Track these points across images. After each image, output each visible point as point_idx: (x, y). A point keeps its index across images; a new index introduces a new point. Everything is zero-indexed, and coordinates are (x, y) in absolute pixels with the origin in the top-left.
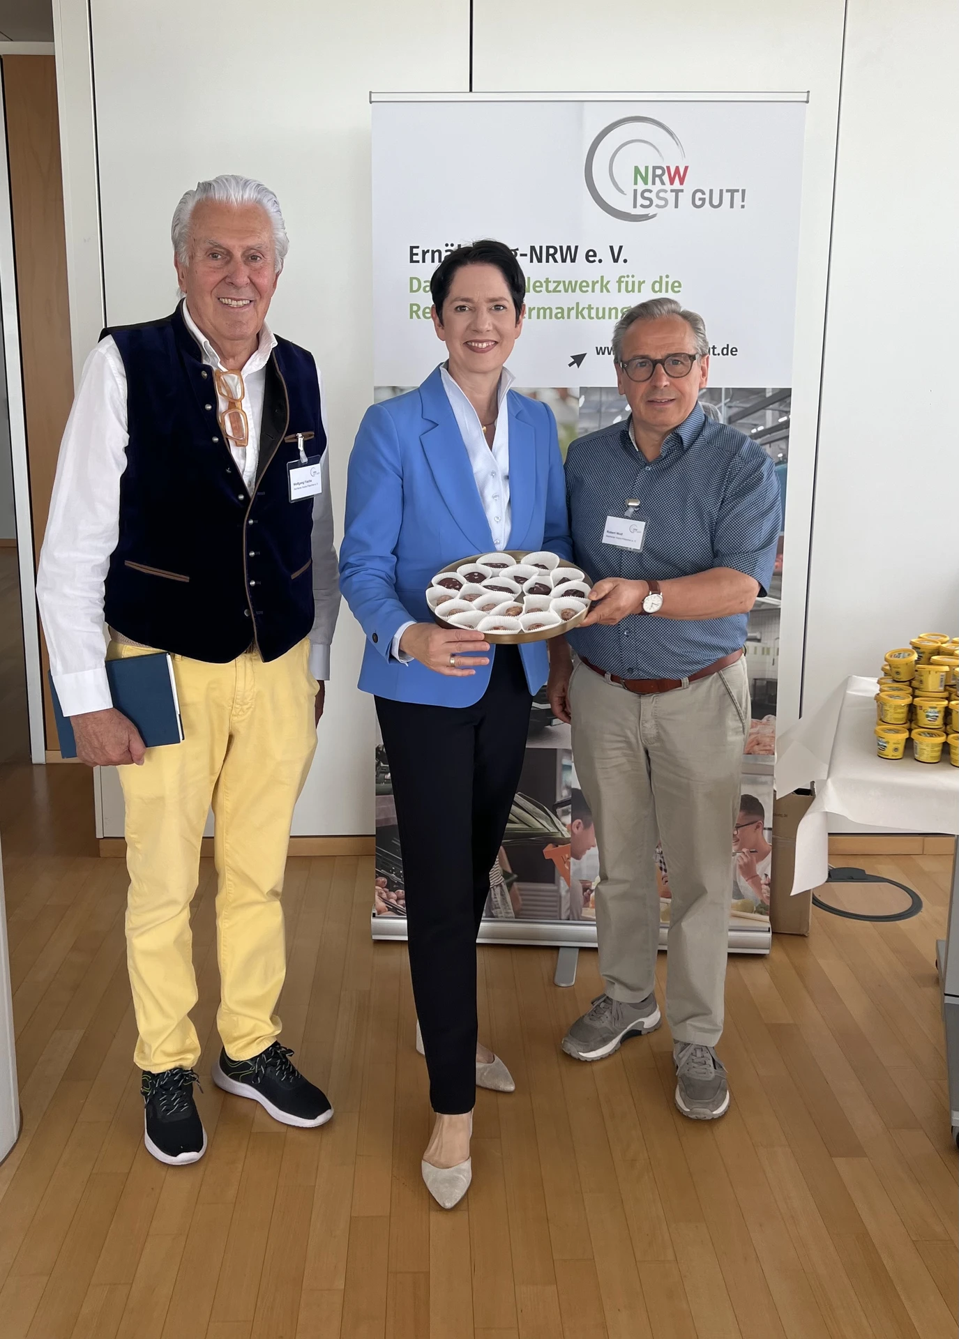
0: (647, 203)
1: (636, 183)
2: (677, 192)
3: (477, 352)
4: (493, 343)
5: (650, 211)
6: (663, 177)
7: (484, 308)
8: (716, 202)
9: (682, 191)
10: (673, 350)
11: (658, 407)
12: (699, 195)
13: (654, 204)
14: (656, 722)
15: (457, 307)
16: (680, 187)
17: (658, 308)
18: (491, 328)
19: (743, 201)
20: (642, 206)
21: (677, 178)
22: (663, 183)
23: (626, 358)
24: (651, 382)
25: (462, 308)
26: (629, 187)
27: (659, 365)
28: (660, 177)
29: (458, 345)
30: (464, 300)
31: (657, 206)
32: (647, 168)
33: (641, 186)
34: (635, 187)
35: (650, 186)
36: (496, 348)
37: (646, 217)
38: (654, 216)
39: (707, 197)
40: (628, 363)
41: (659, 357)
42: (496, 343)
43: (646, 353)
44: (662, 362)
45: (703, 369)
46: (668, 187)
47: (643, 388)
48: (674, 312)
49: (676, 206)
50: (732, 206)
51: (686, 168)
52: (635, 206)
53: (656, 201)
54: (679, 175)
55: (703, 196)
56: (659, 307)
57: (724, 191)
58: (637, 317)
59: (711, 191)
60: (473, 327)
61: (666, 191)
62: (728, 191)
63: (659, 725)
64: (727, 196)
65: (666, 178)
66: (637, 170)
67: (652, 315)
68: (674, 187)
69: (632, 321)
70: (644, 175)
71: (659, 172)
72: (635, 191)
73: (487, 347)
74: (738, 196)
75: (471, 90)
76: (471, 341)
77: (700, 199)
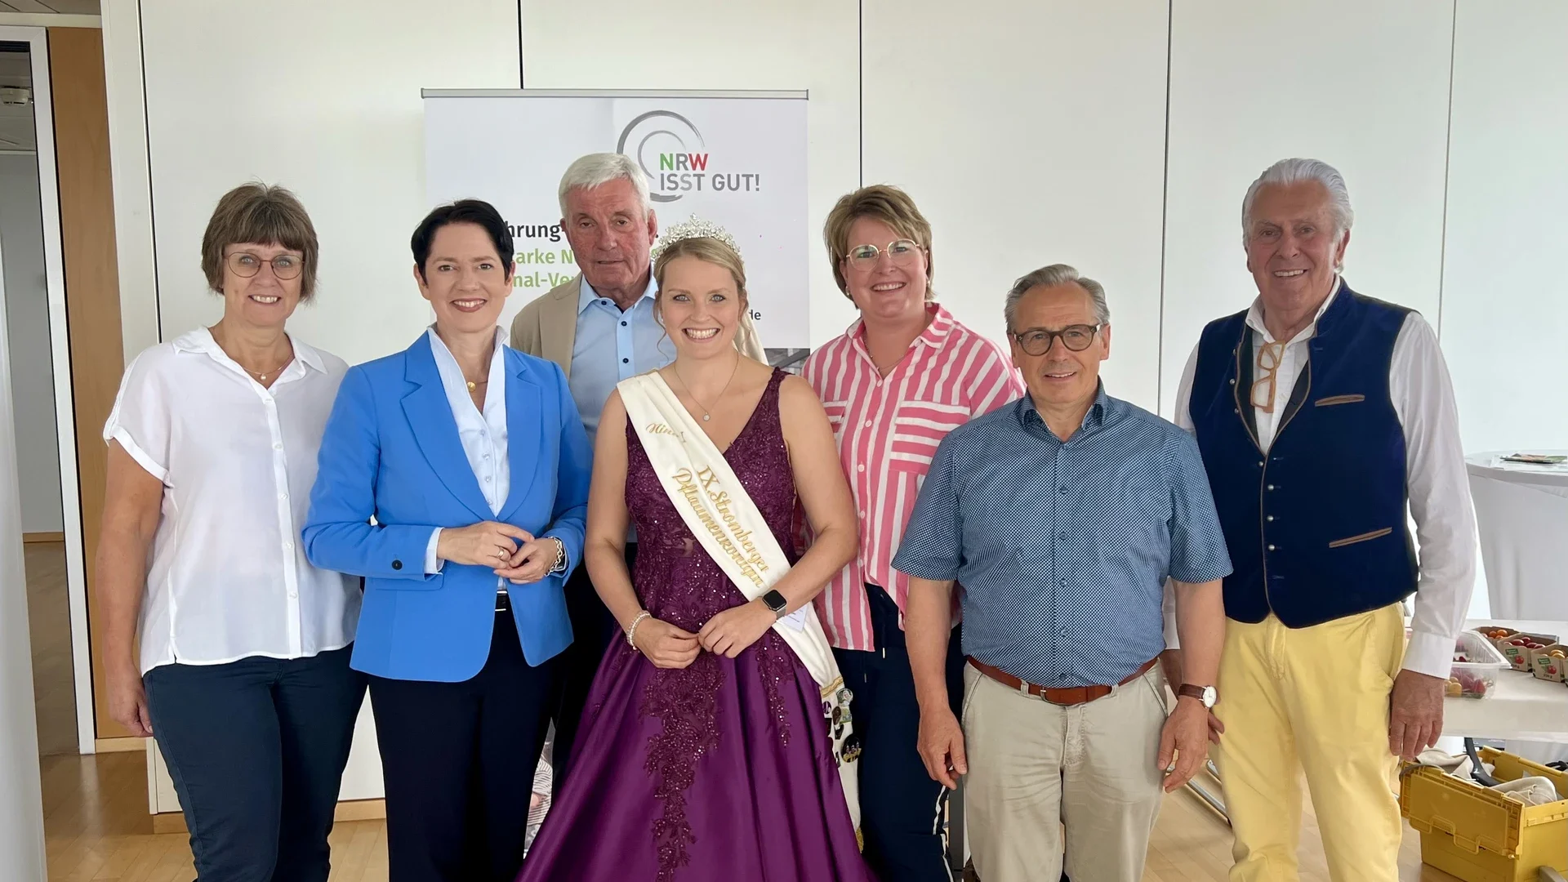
0: (673, 186)
1: (662, 168)
2: (699, 176)
3: (465, 311)
4: (482, 302)
5: (677, 193)
6: (686, 164)
7: (469, 267)
8: (734, 185)
9: (703, 175)
10: (1071, 322)
11: (1057, 383)
12: (718, 179)
13: (680, 187)
14: (1082, 736)
15: (441, 267)
16: (701, 172)
17: (1053, 275)
18: (478, 287)
19: (757, 184)
20: (669, 188)
21: (698, 164)
22: (686, 169)
23: (1021, 330)
24: (1047, 357)
25: (446, 268)
26: (656, 173)
27: (1057, 338)
28: (684, 163)
29: (444, 305)
30: (446, 259)
31: (683, 188)
32: (671, 155)
33: (667, 171)
34: (662, 172)
35: (675, 171)
36: (484, 308)
37: (673, 198)
38: (680, 197)
39: (726, 181)
40: (1022, 336)
41: (1056, 329)
42: (485, 301)
43: (1043, 325)
44: (1060, 334)
45: (1103, 339)
46: (691, 171)
47: (1037, 362)
48: (1071, 279)
49: (699, 189)
50: (748, 189)
51: (706, 156)
52: (663, 189)
53: (681, 184)
54: (700, 162)
55: (722, 180)
56: (1056, 274)
57: (741, 176)
58: (1030, 286)
59: (729, 176)
60: (459, 287)
61: (689, 176)
62: (743, 176)
63: (1085, 741)
64: (743, 180)
65: (688, 164)
66: (663, 157)
67: (1049, 283)
68: (695, 172)
69: (1026, 289)
70: (669, 161)
71: (682, 159)
72: (662, 175)
73: (475, 306)
74: (752, 180)
75: (522, 87)
76: (458, 300)
77: (720, 183)
